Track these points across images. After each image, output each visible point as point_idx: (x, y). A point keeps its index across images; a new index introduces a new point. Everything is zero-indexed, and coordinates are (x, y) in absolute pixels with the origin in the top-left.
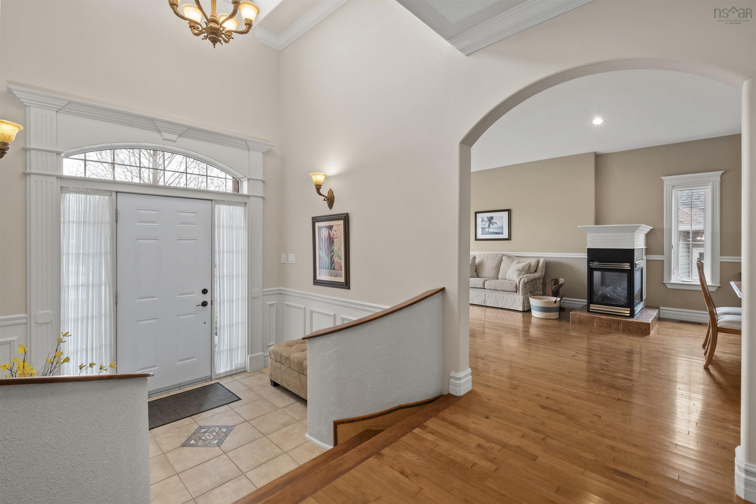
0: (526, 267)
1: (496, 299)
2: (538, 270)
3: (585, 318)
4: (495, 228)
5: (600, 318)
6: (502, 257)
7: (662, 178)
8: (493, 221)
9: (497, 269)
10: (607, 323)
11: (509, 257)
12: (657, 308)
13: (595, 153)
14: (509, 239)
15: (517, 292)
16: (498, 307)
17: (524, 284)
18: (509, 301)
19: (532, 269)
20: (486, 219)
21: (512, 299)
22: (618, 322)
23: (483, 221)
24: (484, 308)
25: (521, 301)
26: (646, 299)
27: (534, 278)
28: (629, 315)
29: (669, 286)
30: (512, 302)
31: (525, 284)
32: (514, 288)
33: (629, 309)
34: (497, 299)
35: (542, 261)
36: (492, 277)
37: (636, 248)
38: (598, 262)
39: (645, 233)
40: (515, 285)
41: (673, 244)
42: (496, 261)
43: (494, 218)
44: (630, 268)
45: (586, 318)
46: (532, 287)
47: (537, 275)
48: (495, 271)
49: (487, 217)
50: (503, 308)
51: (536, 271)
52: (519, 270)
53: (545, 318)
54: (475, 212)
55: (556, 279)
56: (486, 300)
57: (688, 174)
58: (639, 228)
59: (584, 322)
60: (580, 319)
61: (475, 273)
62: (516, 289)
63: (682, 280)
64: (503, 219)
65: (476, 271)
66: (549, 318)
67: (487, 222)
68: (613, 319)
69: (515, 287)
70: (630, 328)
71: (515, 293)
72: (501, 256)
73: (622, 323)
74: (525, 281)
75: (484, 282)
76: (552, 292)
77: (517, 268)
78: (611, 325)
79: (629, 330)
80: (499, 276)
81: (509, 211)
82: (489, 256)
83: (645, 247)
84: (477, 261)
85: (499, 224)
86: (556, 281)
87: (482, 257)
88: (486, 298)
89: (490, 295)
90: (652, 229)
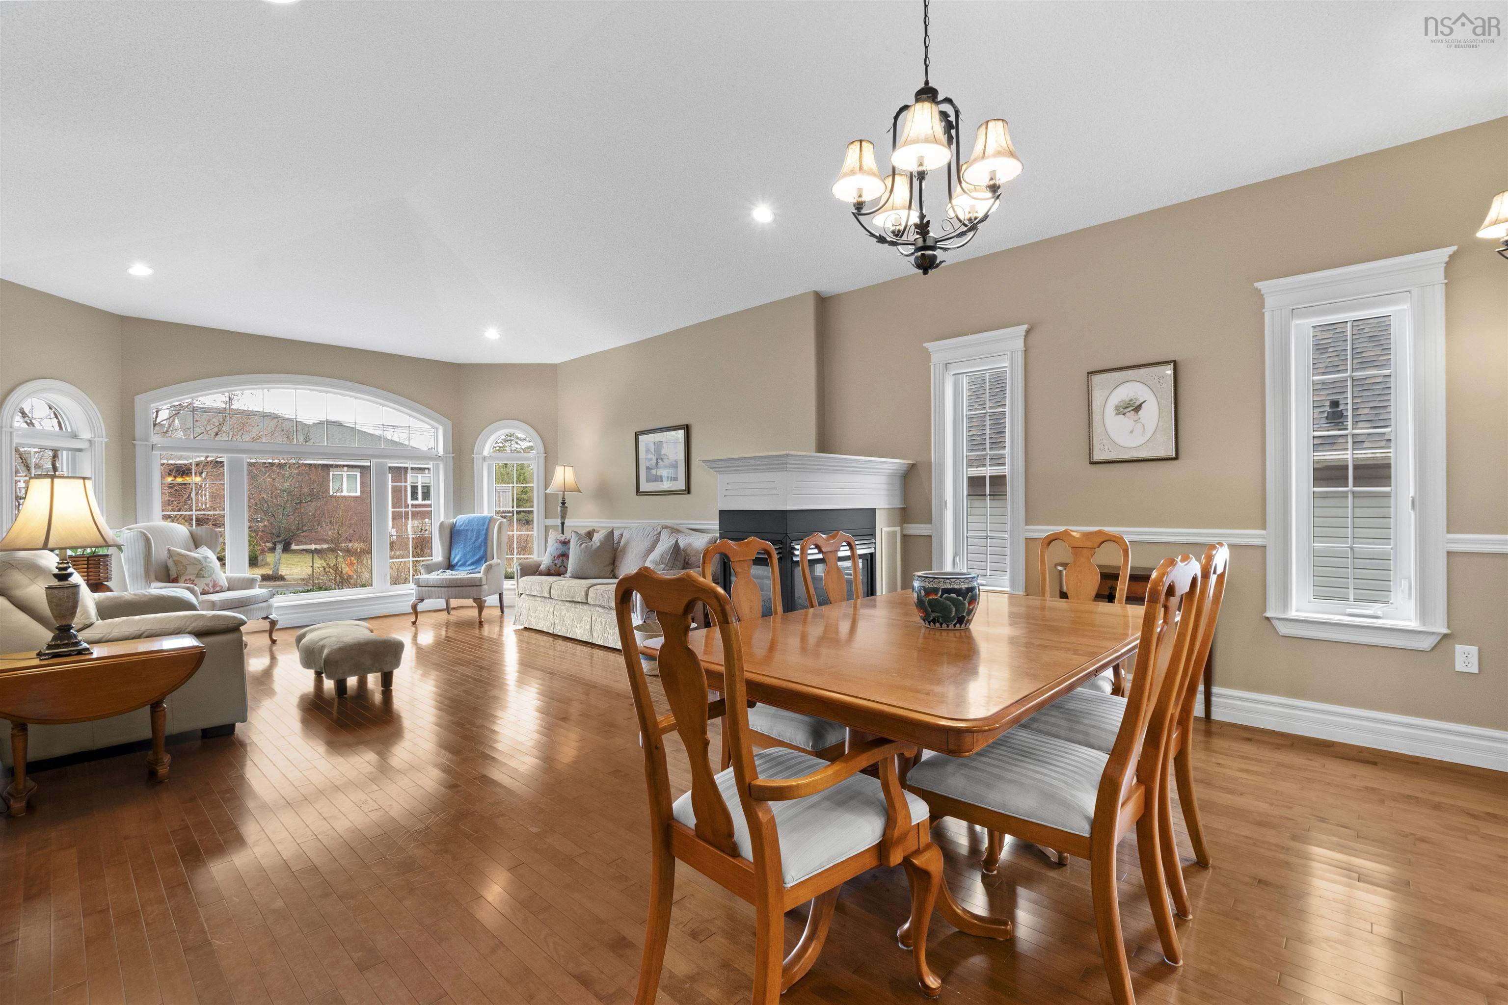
4: (665, 467)
6: (661, 532)
7: (926, 345)
8: (663, 451)
13: (816, 293)
14: (686, 491)
20: (653, 447)
23: (648, 450)
42: (648, 542)
43: (664, 444)
49: (655, 443)
54: (636, 432)
67: (653, 454)
81: (687, 427)
82: (642, 529)
83: (900, 505)
85: (672, 459)
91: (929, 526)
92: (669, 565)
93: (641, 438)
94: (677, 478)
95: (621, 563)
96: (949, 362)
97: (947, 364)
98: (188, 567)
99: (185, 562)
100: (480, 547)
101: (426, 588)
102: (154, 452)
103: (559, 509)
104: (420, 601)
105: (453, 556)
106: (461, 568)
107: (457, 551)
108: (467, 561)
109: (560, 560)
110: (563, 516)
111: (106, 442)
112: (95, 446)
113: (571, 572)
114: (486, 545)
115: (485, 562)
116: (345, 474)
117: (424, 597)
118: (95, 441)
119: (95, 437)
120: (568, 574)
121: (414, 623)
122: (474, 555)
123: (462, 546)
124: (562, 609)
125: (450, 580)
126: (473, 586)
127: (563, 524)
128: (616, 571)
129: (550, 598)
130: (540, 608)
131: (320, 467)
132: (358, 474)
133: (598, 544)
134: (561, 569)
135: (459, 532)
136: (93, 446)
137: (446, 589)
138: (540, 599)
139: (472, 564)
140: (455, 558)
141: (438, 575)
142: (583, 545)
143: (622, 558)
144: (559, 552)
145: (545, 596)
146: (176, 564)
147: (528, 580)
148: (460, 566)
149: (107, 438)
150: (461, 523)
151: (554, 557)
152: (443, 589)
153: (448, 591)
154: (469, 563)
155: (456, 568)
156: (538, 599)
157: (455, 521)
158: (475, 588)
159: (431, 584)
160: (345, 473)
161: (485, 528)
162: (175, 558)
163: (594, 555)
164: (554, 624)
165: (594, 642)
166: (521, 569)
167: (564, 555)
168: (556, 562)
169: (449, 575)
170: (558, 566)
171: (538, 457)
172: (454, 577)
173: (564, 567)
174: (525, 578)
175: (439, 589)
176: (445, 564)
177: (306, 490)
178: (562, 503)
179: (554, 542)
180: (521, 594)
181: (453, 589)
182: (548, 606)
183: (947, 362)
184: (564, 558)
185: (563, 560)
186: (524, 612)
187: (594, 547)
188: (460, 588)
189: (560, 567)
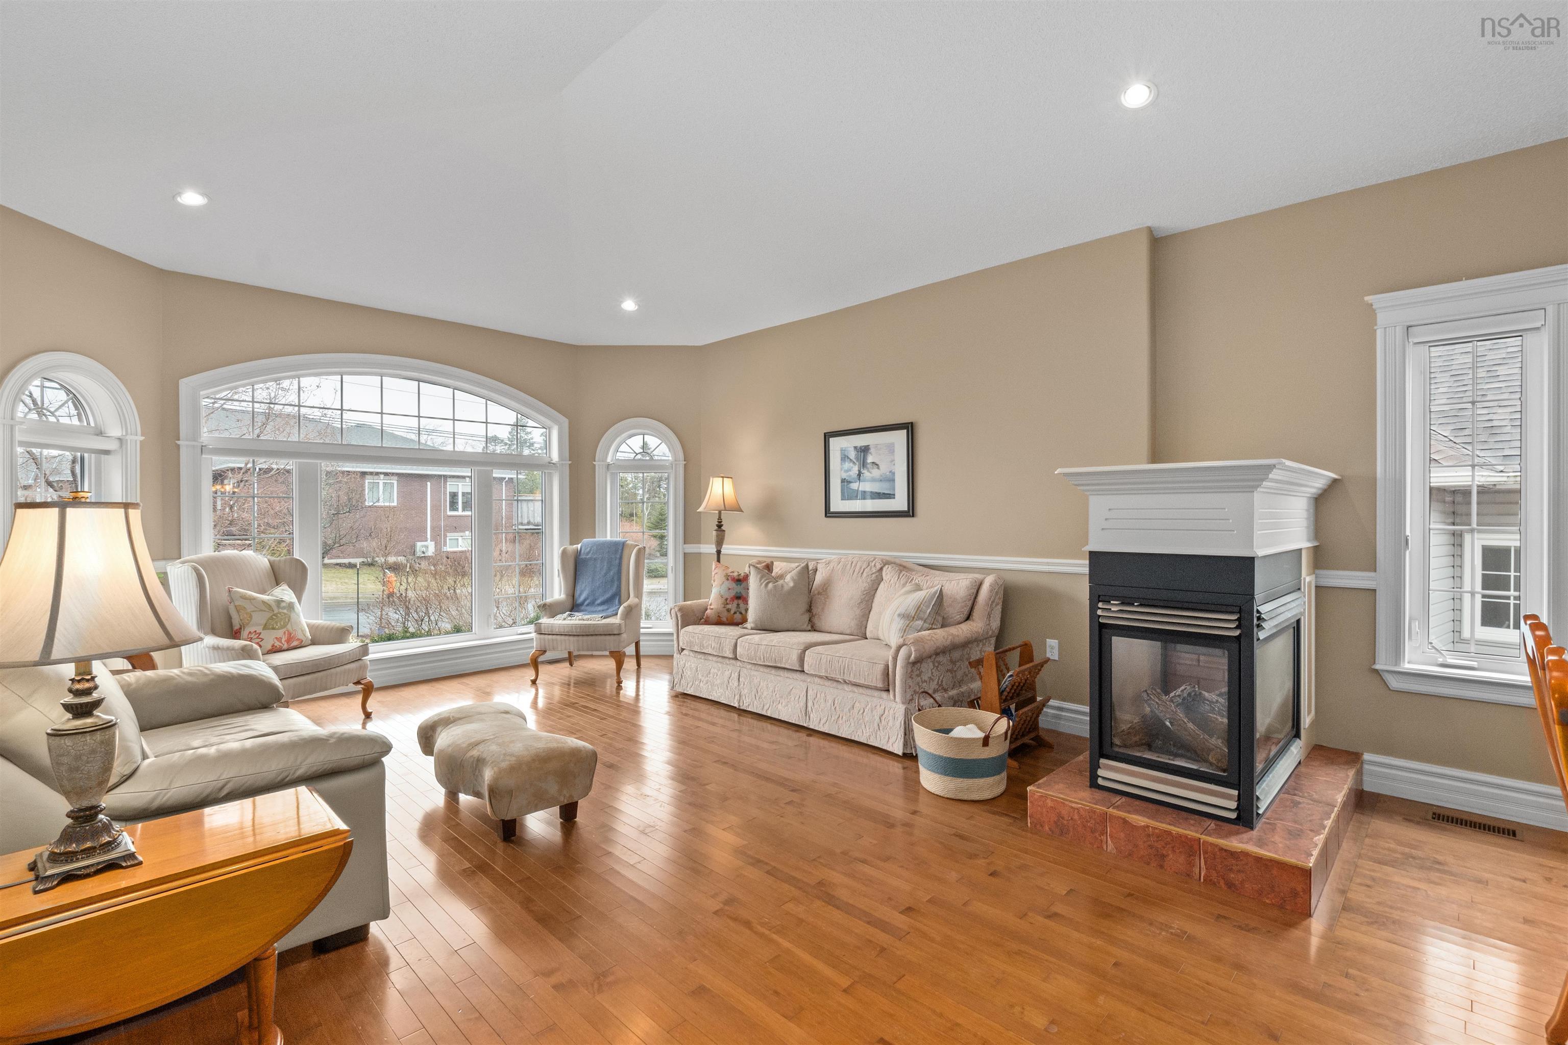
0: (928, 607)
1: (833, 708)
2: (974, 614)
3: (1076, 817)
4: (873, 480)
5: (1125, 821)
6: (881, 569)
7: (1366, 298)
8: (870, 459)
9: (863, 606)
10: (1151, 847)
11: (902, 568)
12: (1352, 758)
13: (1150, 230)
14: (910, 512)
15: (888, 690)
16: (839, 735)
17: (910, 666)
18: (867, 719)
19: (955, 611)
20: (852, 454)
21: (874, 712)
22: (1191, 848)
23: (845, 458)
24: (803, 736)
25: (899, 721)
26: (1314, 723)
27: (948, 643)
28: (1233, 816)
29: (1395, 683)
30: (876, 725)
31: (914, 664)
32: (879, 677)
33: (1235, 793)
34: (838, 708)
35: (988, 581)
36: (848, 632)
37: (1260, 552)
38: (1123, 603)
39: (1309, 495)
40: (880, 668)
41: (1408, 533)
42: (863, 582)
43: (872, 450)
44: (1237, 633)
45: (1081, 817)
46: (948, 671)
47: (963, 631)
48: (858, 612)
49: (855, 448)
50: (853, 738)
51: (968, 618)
52: (903, 616)
53: (953, 797)
54: (825, 433)
55: (1026, 644)
56: (809, 709)
57: (1461, 280)
58: (1271, 476)
59: (1071, 829)
60: (1060, 816)
61: (806, 617)
62: (884, 681)
63: (1441, 660)
64: (894, 451)
65: (810, 610)
66: (965, 798)
67: (854, 463)
68: (1169, 833)
69: (883, 674)
70: (1232, 875)
71: (884, 694)
72: (878, 566)
73: (1205, 852)
74: (910, 656)
75: (801, 653)
76: (1001, 693)
77: (901, 610)
78: (1163, 857)
79: (1230, 885)
80: (867, 629)
81: (910, 428)
82: (850, 563)
83: (1309, 545)
84: (819, 578)
85: (884, 469)
86: (1027, 652)
87: (832, 567)
88: (810, 704)
89: (818, 695)
90: (1335, 481)
91: (1372, 574)
92: (929, 621)
93: (832, 440)
94: (894, 495)
95: (823, 609)
96: (1412, 323)
97: (1408, 327)
98: (254, 615)
99: (249, 607)
100: (612, 581)
101: (550, 637)
102: (203, 456)
103: (714, 533)
104: (541, 652)
105: (577, 593)
106: (588, 608)
107: (584, 585)
108: (596, 600)
109: (735, 605)
110: (720, 542)
111: (141, 442)
112: (126, 448)
113: (755, 622)
114: (619, 579)
115: (620, 604)
116: (381, 483)
117: (548, 648)
118: (127, 440)
119: (127, 434)
120: (749, 625)
121: (534, 682)
122: (605, 592)
123: (590, 579)
124: (754, 676)
125: (581, 626)
126: (610, 635)
127: (719, 552)
128: (816, 620)
129: (736, 658)
130: (716, 671)
131: (359, 474)
132: (395, 483)
133: (791, 584)
134: (736, 616)
135: (585, 561)
136: (124, 447)
137: (576, 638)
138: (714, 659)
139: (603, 603)
140: (580, 594)
141: (564, 619)
142: (770, 585)
143: (825, 604)
144: (733, 593)
145: (726, 655)
146: (238, 612)
147: (697, 631)
148: (588, 605)
149: (142, 435)
150: (588, 549)
151: (726, 599)
152: (571, 638)
153: (578, 641)
154: (599, 601)
155: (583, 608)
156: (710, 658)
157: (579, 546)
158: (612, 637)
159: (556, 631)
160: (381, 481)
161: (618, 556)
162: (237, 603)
163: (782, 598)
164: (740, 696)
165: (811, 727)
166: (681, 616)
167: (741, 598)
168: (729, 606)
169: (578, 619)
170: (732, 612)
171: (676, 464)
172: (585, 622)
173: (741, 613)
174: (690, 628)
175: (567, 638)
176: (569, 605)
177: (344, 498)
178: (717, 526)
179: (724, 579)
180: (683, 650)
181: (585, 638)
182: (729, 670)
183: (1409, 324)
184: (740, 602)
185: (738, 605)
186: (688, 673)
187: (786, 588)
188: (594, 638)
189: (735, 613)
